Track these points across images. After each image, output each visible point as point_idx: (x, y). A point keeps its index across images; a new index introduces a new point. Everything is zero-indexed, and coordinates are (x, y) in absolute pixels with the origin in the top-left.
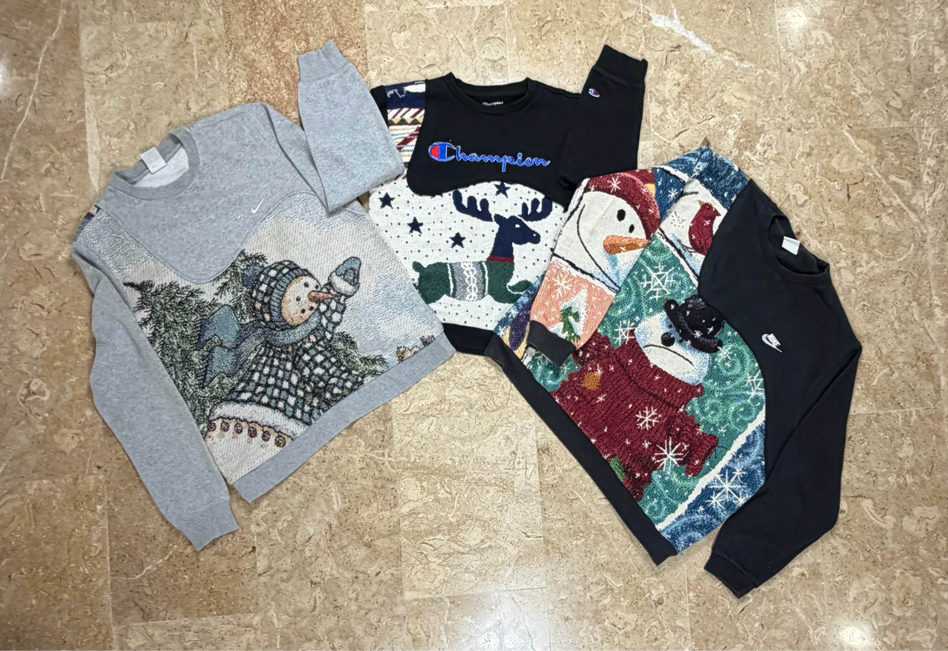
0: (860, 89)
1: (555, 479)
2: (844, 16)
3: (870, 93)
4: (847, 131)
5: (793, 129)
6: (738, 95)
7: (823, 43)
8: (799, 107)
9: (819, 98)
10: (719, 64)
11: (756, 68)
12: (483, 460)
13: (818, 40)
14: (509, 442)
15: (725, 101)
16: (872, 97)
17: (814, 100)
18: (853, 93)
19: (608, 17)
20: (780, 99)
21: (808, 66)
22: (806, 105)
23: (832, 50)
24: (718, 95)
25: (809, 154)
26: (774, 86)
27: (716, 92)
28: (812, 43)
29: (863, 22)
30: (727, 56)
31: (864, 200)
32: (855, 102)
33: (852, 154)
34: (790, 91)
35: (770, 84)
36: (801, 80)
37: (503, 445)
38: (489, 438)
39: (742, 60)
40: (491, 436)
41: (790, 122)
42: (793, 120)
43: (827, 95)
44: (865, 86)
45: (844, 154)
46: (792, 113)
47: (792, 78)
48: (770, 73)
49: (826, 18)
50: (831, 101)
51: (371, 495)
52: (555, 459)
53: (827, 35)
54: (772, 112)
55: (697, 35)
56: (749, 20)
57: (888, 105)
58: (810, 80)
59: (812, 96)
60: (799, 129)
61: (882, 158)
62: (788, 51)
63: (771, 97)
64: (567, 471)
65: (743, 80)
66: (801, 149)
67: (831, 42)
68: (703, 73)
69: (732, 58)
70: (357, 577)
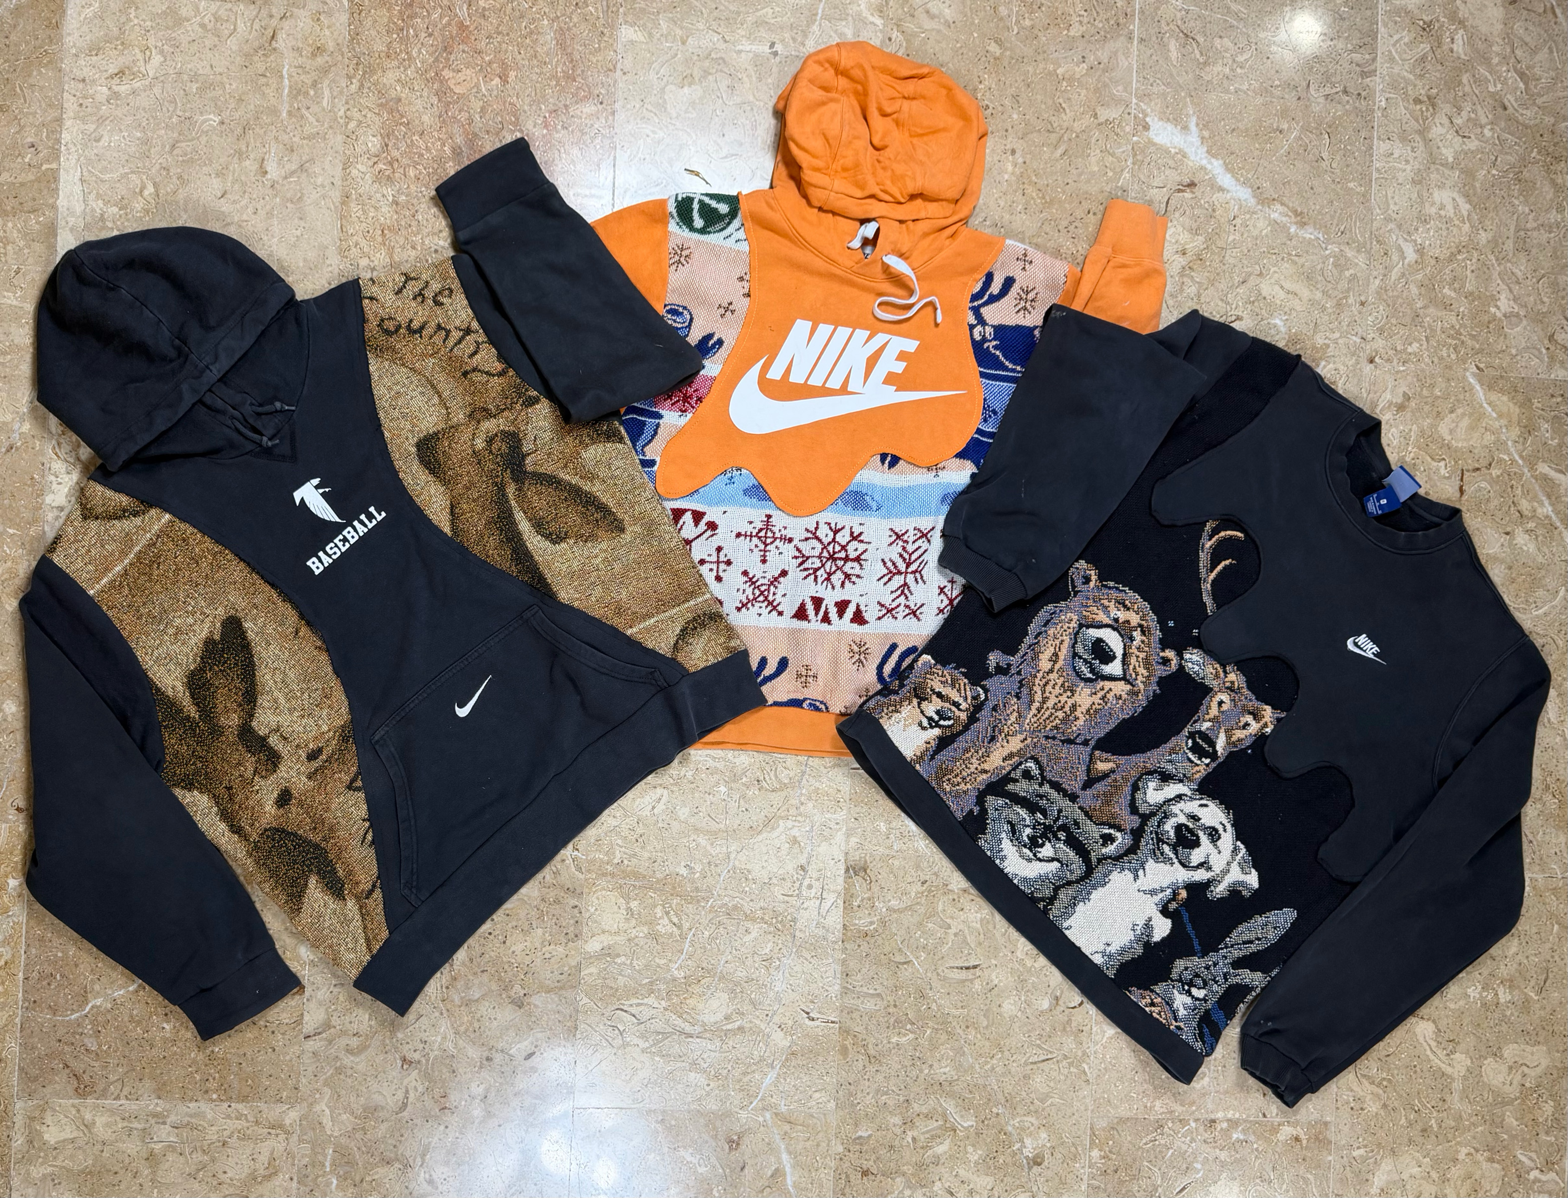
0: (1505, 304)
1: (872, 923)
2: (1494, 172)
3: (1522, 313)
4: (1474, 374)
5: (1377, 359)
6: (1288, 285)
7: (1451, 213)
8: (1394, 321)
9: (1431, 310)
10: (1261, 226)
11: (1328, 241)
12: (745, 875)
13: (1442, 207)
14: (796, 850)
15: (1264, 293)
16: (1525, 322)
17: (1421, 312)
18: (1493, 310)
19: (1070, 114)
20: (1362, 304)
21: (1420, 251)
22: (1407, 320)
23: (1466, 227)
24: (1252, 281)
25: (1401, 408)
26: (1354, 277)
27: (1250, 274)
28: (1433, 210)
29: (1527, 188)
30: (1277, 213)
31: (1488, 500)
32: (1496, 327)
33: (1478, 416)
34: (1382, 290)
35: (1347, 274)
36: (1403, 275)
37: (784, 852)
38: (760, 837)
39: (1302, 225)
40: (764, 835)
41: (1375, 345)
42: (1380, 343)
43: (1447, 306)
44: (1515, 300)
45: (1464, 415)
46: (1381, 331)
47: (1388, 269)
48: (1350, 254)
49: (1462, 171)
50: (1453, 320)
51: (534, 913)
52: (875, 888)
53: (1461, 201)
54: (1344, 324)
55: (1228, 168)
56: (1325, 155)
57: (1551, 338)
58: (1419, 277)
59: (1419, 304)
60: (1388, 360)
61: (1529, 429)
62: (1388, 220)
63: (1346, 298)
64: (895, 911)
65: (1301, 261)
66: (1388, 396)
67: (1465, 214)
68: (1231, 238)
69: (1284, 219)
70: (489, 1059)
